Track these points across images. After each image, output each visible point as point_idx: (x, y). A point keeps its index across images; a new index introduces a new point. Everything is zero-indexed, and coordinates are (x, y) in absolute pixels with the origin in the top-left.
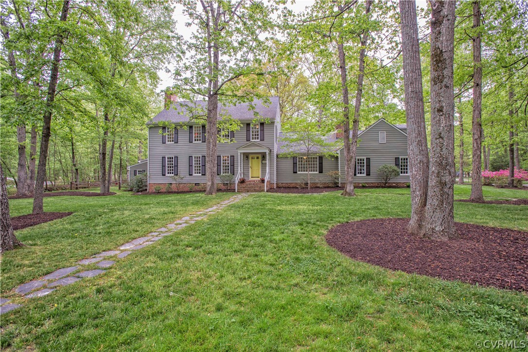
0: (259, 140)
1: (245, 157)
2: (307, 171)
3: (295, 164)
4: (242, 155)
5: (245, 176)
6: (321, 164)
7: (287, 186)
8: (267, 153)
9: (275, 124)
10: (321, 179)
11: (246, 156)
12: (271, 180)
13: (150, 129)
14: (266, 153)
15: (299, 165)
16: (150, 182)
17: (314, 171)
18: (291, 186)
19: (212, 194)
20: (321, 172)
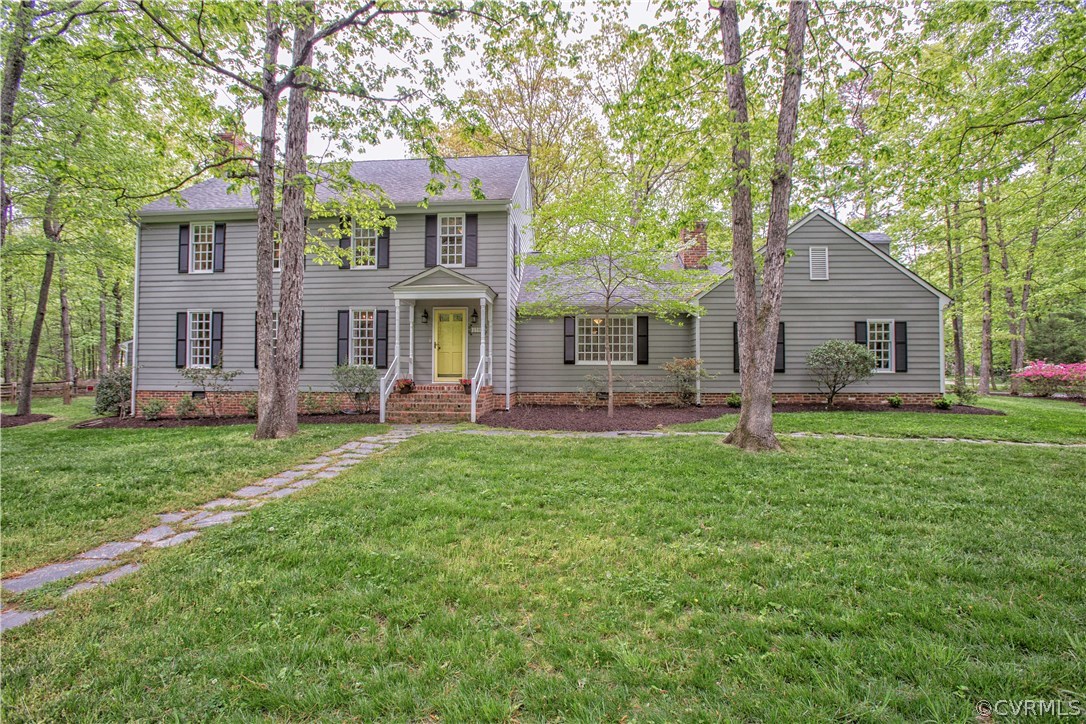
0: (462, 265)
1: (420, 314)
2: (603, 358)
3: (569, 337)
4: (412, 310)
5: (419, 371)
6: (644, 337)
7: (545, 400)
8: (483, 303)
9: (512, 220)
10: (645, 383)
11: (424, 311)
12: (497, 385)
13: (141, 229)
14: (478, 300)
15: (581, 340)
16: (140, 388)
17: (623, 358)
18: (559, 400)
19: (273, 437)
20: (643, 360)
